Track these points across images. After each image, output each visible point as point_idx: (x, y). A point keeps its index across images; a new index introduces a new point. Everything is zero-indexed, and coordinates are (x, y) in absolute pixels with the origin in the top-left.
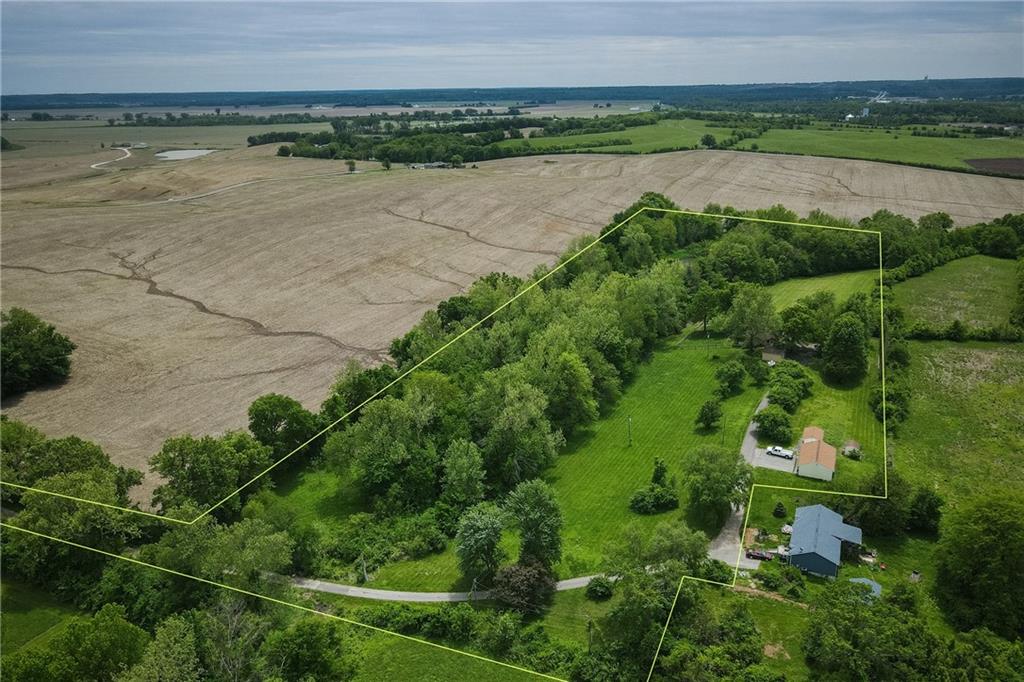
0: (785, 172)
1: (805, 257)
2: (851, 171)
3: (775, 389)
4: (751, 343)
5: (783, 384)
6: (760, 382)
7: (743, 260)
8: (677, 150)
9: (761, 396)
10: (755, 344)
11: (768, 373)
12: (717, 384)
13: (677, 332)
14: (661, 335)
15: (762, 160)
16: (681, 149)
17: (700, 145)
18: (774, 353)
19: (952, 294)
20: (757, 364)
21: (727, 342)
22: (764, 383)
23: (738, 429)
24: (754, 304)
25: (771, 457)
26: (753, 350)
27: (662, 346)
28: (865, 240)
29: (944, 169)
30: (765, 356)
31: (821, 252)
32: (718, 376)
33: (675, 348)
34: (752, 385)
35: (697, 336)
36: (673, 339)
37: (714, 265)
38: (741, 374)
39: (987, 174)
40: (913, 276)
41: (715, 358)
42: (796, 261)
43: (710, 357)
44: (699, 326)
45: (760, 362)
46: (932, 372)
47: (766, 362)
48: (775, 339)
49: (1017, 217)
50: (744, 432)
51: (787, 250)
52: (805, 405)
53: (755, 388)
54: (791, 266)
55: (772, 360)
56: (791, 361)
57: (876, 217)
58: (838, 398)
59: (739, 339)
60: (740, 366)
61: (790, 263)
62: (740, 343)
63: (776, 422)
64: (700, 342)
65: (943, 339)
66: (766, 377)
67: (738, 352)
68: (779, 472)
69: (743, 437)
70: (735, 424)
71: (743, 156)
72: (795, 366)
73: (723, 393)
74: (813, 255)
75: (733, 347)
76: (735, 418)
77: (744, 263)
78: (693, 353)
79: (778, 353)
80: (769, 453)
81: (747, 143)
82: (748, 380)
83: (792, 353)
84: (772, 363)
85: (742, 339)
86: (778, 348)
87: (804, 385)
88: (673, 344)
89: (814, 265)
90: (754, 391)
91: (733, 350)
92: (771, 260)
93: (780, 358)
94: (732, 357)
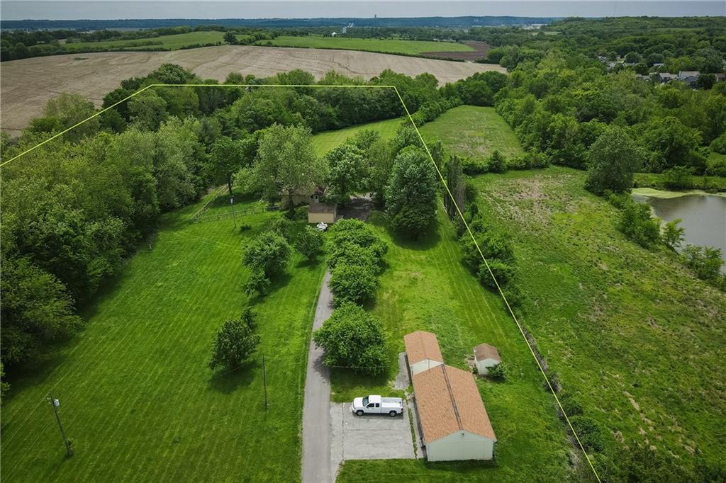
0: (297, 59)
1: (331, 110)
2: (347, 58)
3: (339, 269)
4: (291, 202)
5: (351, 260)
6: (312, 259)
7: (269, 114)
8: (204, 46)
9: (318, 282)
10: (296, 201)
11: (322, 243)
12: (248, 273)
13: (196, 200)
14: (168, 208)
15: (276, 52)
16: (207, 45)
17: (223, 42)
18: (322, 211)
19: (467, 133)
20: (304, 231)
21: (260, 205)
22: (319, 258)
23: (291, 363)
24: (289, 145)
25: (363, 420)
26: (295, 210)
27: (174, 222)
28: (382, 92)
29: (410, 56)
30: (312, 217)
31: (344, 104)
32: (248, 261)
33: (191, 222)
34: (301, 265)
35: (220, 202)
36: (188, 211)
37: (238, 120)
38: (283, 252)
39: (438, 59)
40: (428, 121)
41: (245, 229)
42: (322, 115)
43: (238, 229)
44: (223, 190)
45: (308, 228)
46: (499, 209)
47: (314, 225)
48: (319, 194)
49: (483, 74)
50: (304, 366)
51: (312, 104)
52: (384, 284)
53: (306, 269)
54: (318, 120)
55: (321, 221)
56: (352, 220)
57: (383, 75)
58: (421, 263)
59: (273, 200)
60: (281, 239)
61: (317, 117)
62: (277, 204)
63: (358, 341)
64: (225, 210)
65: (486, 172)
66: (321, 248)
67: (273, 218)
68: (389, 462)
69: (303, 380)
70: (284, 350)
71: (260, 49)
72: (360, 227)
73: (258, 288)
74: (337, 108)
75: (269, 210)
76: (283, 337)
77: (270, 117)
78: (216, 226)
79: (329, 211)
80: (359, 413)
81: (264, 42)
82: (295, 257)
83: (345, 209)
84: (322, 226)
85: (279, 199)
86: (327, 204)
87: (378, 254)
88: (190, 216)
89: (340, 118)
90: (305, 274)
91: (269, 214)
92: (298, 114)
93: (330, 217)
94: (266, 226)
